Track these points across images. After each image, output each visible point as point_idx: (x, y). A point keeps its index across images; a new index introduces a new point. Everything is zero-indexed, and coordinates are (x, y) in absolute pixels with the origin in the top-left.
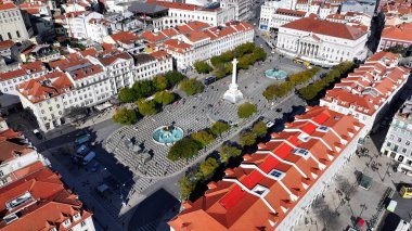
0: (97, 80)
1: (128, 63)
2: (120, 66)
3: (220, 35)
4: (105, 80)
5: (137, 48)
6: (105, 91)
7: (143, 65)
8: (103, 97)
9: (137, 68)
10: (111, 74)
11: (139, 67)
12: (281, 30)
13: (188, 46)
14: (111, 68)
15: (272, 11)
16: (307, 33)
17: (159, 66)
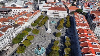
0: (2, 39)
1: (12, 29)
2: (9, 31)
3: (34, 14)
4: (5, 38)
5: (12, 23)
6: (6, 42)
7: (17, 28)
8: (5, 44)
9: (15, 30)
10: (7, 35)
11: (16, 29)
12: (48, 11)
13: (28, 19)
14: (6, 32)
15: (42, 7)
16: (55, 11)
17: (22, 27)
